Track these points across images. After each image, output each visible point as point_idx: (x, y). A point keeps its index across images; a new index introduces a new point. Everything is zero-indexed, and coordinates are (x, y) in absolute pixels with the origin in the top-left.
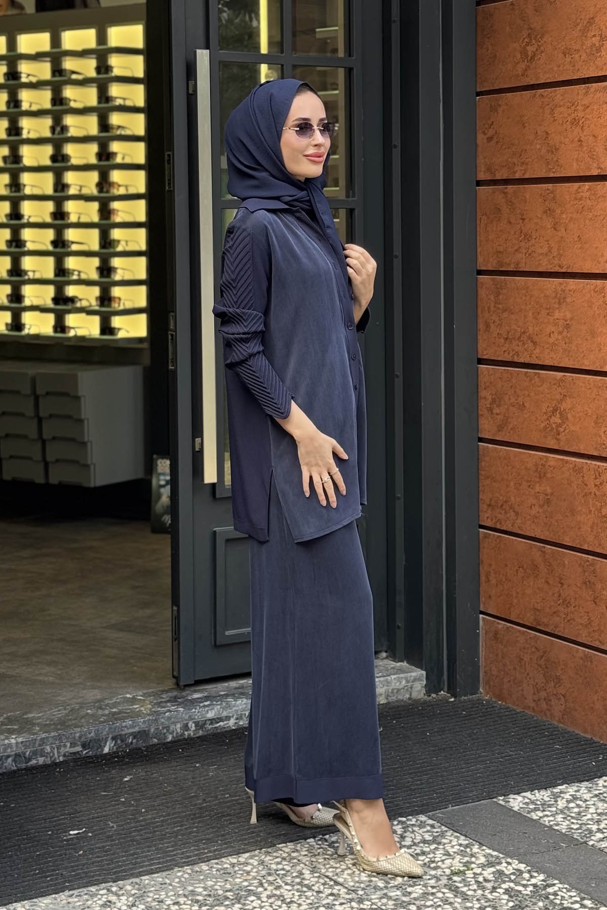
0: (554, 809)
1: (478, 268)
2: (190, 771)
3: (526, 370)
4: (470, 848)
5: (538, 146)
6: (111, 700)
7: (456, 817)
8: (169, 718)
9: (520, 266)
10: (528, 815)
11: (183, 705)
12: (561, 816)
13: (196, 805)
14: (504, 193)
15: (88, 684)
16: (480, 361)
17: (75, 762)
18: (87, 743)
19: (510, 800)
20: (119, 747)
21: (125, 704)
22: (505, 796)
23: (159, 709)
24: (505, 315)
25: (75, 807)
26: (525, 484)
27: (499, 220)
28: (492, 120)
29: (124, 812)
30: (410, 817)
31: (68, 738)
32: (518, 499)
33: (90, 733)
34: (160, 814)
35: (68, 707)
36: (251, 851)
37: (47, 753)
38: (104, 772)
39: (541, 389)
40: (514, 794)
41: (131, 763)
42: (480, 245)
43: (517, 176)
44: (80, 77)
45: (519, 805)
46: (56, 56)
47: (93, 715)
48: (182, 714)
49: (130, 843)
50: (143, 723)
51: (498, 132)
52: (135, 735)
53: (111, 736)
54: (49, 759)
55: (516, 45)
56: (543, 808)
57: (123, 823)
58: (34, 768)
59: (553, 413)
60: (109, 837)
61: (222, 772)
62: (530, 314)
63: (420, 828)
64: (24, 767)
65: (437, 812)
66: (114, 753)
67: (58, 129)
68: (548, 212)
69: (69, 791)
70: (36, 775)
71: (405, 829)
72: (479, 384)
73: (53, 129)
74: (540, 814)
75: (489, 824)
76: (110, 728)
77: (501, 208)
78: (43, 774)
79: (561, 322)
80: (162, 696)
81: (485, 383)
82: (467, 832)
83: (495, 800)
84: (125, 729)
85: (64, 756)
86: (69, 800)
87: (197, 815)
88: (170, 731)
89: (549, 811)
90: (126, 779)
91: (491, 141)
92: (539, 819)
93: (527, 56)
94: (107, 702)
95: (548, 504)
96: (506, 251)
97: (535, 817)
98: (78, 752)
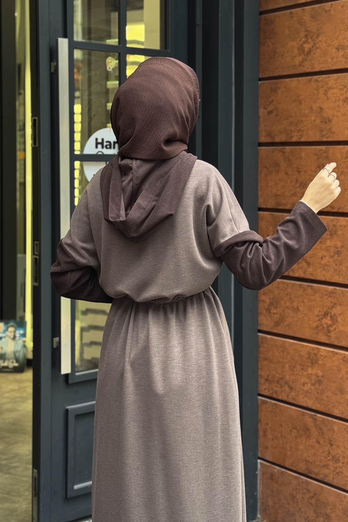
1: (259, 207)
5: (313, 118)
26: (299, 367)
28: (272, 98)
32: (293, 378)
43: (294, 140)
51: (277, 107)
55: (294, 43)
77: (279, 163)
91: (271, 114)
93: (304, 51)
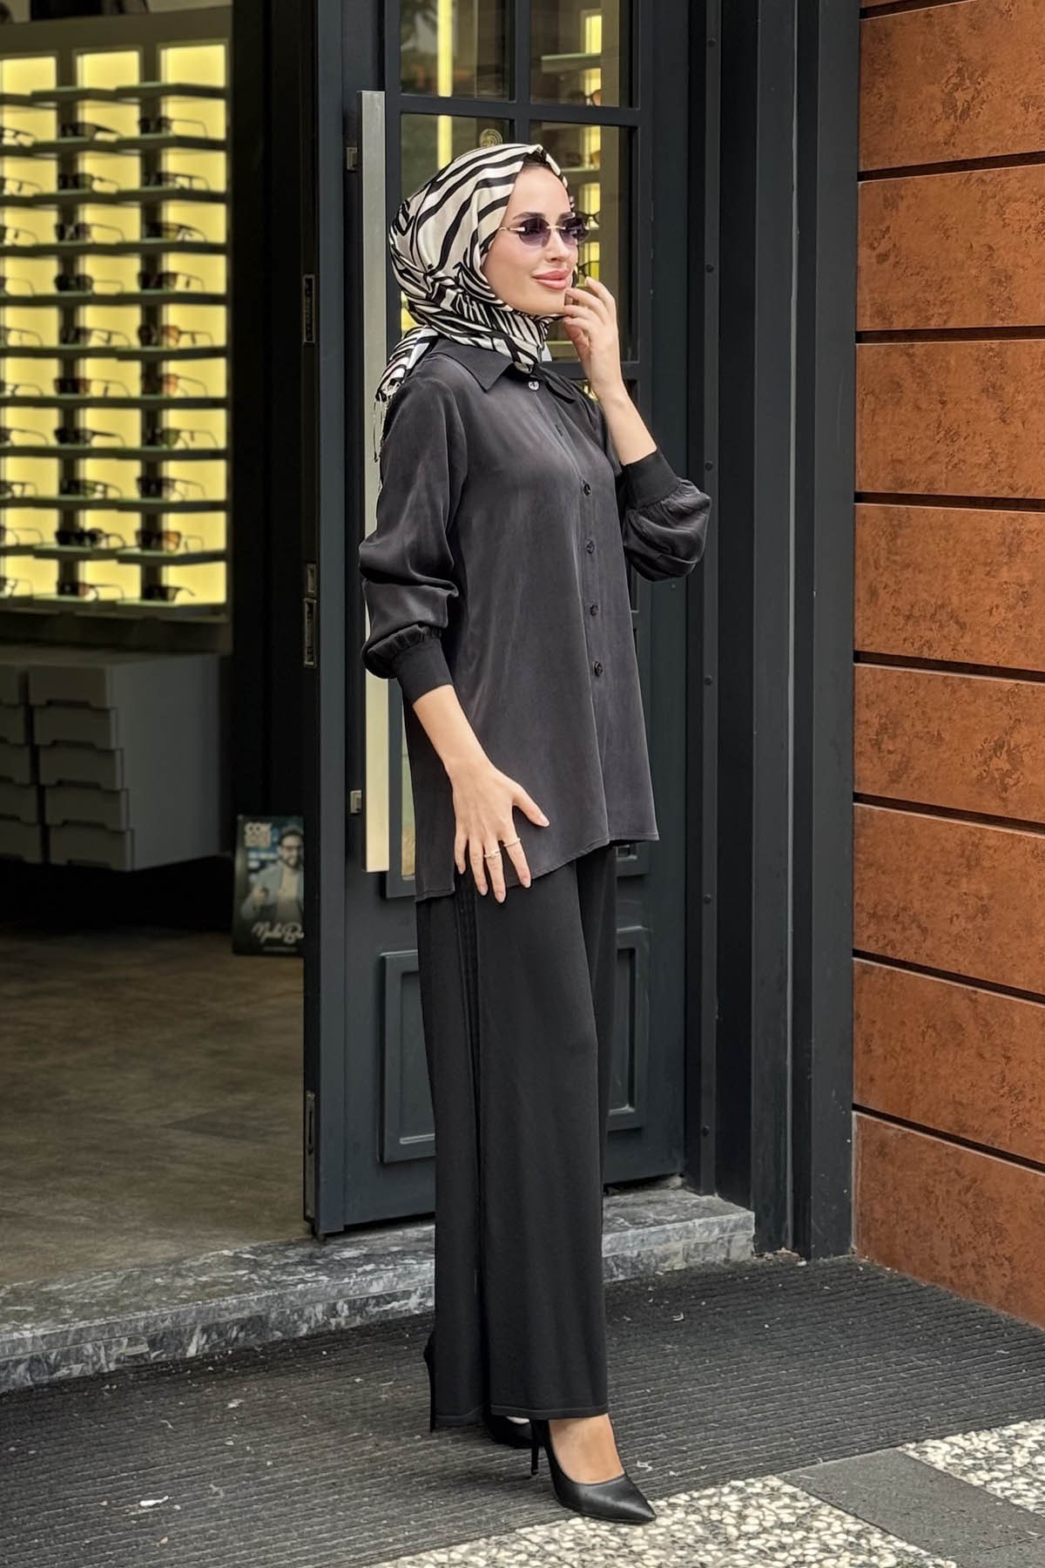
0: (1009, 1467)
1: (858, 490)
2: (346, 1391)
3: (945, 674)
4: (866, 1538)
5: (974, 272)
6: (197, 1260)
7: (834, 1481)
8: (303, 1294)
9: (936, 486)
10: (964, 1478)
11: (327, 1272)
12: (1023, 1480)
13: (362, 1453)
14: (909, 355)
15: (152, 1230)
16: (859, 657)
17: (137, 1372)
18: (159, 1338)
19: (928, 1450)
20: (214, 1346)
21: (222, 1268)
22: (917, 1441)
23: (284, 1278)
24: (908, 573)
25: (145, 1456)
26: (940, 879)
27: (898, 402)
28: (887, 223)
29: (232, 1465)
30: (751, 1480)
31: (125, 1329)
32: (927, 906)
33: (163, 1321)
34: (301, 1470)
35: (119, 1273)
36: (472, 1541)
37: (87, 1356)
38: (190, 1392)
39: (971, 709)
40: (934, 1439)
41: (238, 1375)
42: (862, 448)
43: (933, 324)
44: (111, 138)
45: (944, 1460)
46: (66, 100)
47: (166, 1288)
48: (327, 1286)
49: (252, 1523)
50: (256, 1303)
51: (898, 245)
52: (243, 1325)
53: (199, 1327)
54: (90, 1366)
55: (934, 89)
56: (988, 1464)
57: (234, 1486)
58: (63, 1382)
59: (995, 750)
60: (213, 1512)
61: (405, 1392)
62: (955, 573)
63: (772, 1501)
64: (45, 1382)
65: (800, 1470)
66: (206, 1356)
67: (71, 230)
68: (991, 390)
69: (129, 1425)
70: (69, 1396)
71: (745, 1500)
72: (857, 697)
73: (61, 231)
74: (986, 1476)
75: (894, 1494)
76: (199, 1312)
77: (901, 382)
78: (80, 1394)
79: (1013, 589)
80: (286, 1253)
81: (867, 696)
82: (856, 1508)
83: (900, 1449)
84: (226, 1314)
85: (118, 1361)
86: (132, 1442)
87: (367, 1474)
88: (305, 1318)
89: (1000, 1470)
90: (231, 1405)
91: (884, 260)
92: (985, 1486)
93: (955, 109)
94: (188, 1263)
95: (983, 914)
96: (910, 458)
97: (976, 1482)
98: (142, 1354)
